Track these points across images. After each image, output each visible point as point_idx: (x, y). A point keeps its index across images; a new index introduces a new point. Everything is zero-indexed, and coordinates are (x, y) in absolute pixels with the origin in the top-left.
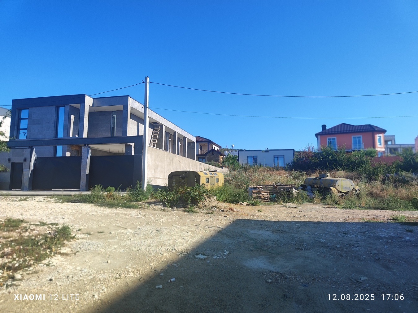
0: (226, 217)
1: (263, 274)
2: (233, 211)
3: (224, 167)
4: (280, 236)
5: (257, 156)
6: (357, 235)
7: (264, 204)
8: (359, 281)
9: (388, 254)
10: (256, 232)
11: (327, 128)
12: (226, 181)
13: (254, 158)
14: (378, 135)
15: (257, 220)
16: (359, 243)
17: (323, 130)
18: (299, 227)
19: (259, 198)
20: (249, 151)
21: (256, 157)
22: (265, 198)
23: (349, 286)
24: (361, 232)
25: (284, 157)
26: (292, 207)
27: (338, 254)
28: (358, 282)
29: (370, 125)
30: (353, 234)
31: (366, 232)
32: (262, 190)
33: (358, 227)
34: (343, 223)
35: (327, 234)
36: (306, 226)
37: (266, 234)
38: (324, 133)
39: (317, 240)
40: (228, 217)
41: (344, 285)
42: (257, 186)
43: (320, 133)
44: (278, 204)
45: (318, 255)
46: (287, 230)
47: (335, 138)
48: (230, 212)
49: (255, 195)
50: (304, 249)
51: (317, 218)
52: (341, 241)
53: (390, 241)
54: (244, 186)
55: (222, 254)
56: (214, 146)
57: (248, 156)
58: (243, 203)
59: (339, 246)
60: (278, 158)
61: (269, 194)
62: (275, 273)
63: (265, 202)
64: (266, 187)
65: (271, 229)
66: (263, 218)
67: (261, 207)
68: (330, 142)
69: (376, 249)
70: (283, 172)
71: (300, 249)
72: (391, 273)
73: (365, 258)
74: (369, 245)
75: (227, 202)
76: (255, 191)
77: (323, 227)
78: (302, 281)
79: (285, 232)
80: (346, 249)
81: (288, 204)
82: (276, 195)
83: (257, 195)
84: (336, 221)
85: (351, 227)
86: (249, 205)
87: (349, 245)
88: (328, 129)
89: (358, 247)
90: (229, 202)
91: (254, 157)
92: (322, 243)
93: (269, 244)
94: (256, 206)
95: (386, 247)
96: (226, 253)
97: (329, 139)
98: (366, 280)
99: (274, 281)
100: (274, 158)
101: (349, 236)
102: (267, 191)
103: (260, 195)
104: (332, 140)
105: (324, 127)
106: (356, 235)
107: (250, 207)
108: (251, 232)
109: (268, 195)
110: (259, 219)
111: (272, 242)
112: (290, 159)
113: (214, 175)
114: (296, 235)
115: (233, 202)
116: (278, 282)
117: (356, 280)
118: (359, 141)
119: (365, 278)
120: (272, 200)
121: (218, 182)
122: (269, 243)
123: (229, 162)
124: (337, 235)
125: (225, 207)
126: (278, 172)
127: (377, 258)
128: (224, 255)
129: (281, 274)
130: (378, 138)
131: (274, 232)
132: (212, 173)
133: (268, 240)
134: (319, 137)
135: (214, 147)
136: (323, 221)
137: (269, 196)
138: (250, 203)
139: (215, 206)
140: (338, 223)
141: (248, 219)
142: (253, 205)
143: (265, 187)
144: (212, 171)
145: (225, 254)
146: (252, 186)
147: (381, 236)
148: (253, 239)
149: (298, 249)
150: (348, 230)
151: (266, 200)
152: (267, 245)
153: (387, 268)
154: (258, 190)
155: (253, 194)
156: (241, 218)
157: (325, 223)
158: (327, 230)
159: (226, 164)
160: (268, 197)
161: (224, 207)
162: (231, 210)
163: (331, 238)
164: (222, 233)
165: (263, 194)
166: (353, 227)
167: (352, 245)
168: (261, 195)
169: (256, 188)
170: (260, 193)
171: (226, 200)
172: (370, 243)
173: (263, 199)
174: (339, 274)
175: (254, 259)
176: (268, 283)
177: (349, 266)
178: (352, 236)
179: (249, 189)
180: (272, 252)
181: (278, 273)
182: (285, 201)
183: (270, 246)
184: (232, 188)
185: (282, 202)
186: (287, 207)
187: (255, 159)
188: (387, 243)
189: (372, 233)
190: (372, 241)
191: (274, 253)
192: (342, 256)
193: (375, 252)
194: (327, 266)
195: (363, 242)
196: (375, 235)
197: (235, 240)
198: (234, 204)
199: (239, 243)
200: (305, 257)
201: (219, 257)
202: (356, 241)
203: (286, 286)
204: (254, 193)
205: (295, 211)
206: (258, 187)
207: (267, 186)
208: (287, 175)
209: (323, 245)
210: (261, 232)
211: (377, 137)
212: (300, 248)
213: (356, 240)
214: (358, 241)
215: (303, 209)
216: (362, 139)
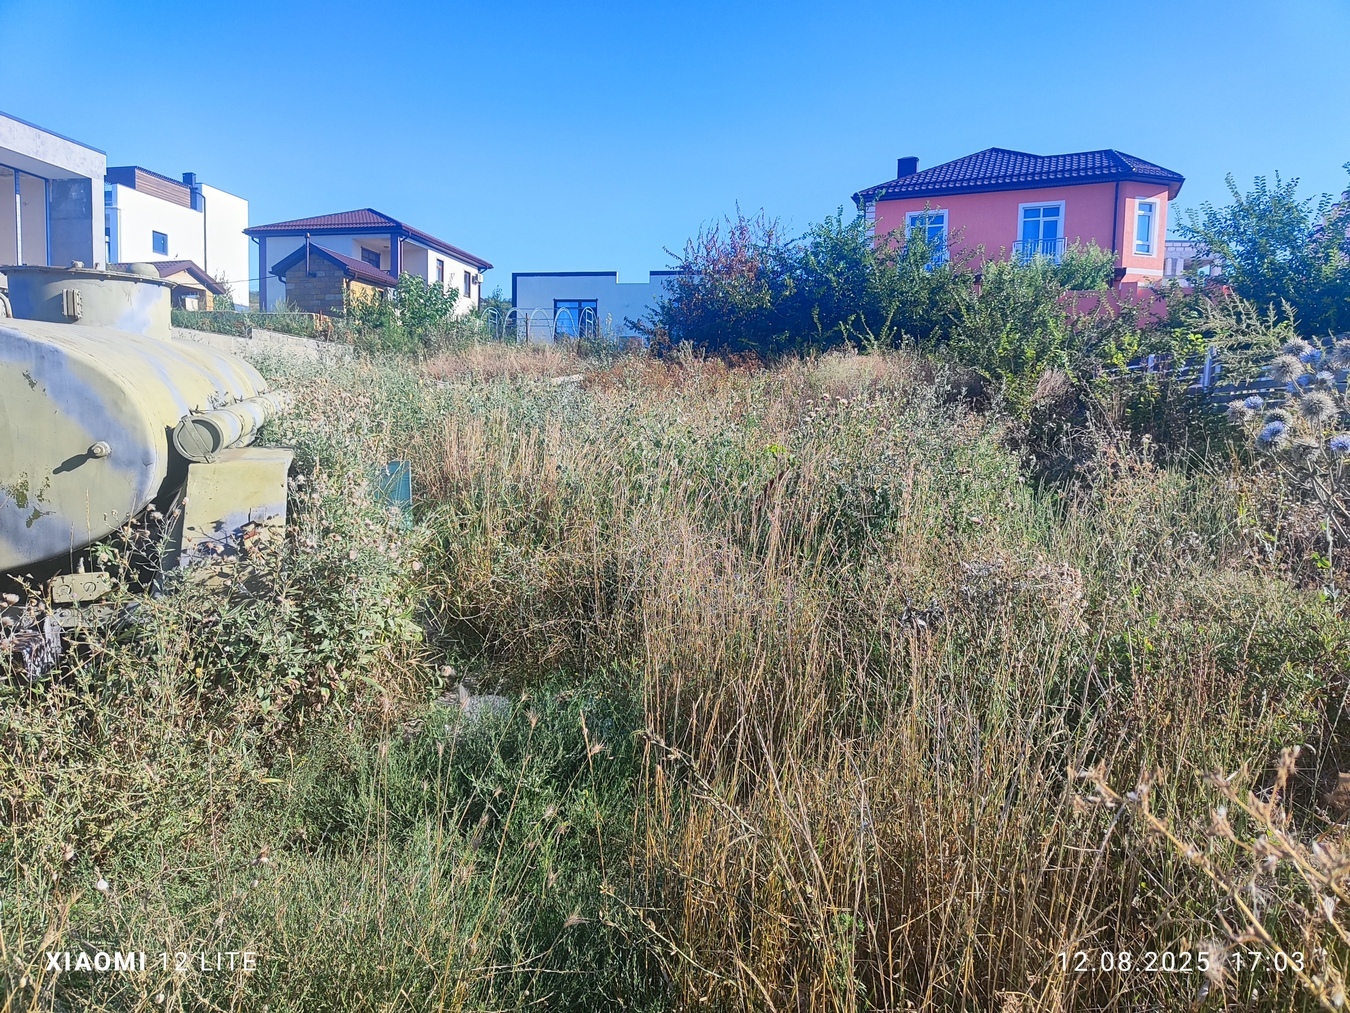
5: (596, 301)
11: (922, 168)
14: (1137, 201)
17: (899, 178)
21: (592, 306)
29: (1109, 154)
38: (905, 189)
43: (888, 186)
56: (433, 255)
57: (556, 301)
88: (926, 172)
91: (583, 306)
105: (907, 165)
118: (1051, 228)
130: (1139, 213)
134: (871, 207)
187: (584, 311)
211: (1133, 208)
216: (1061, 219)
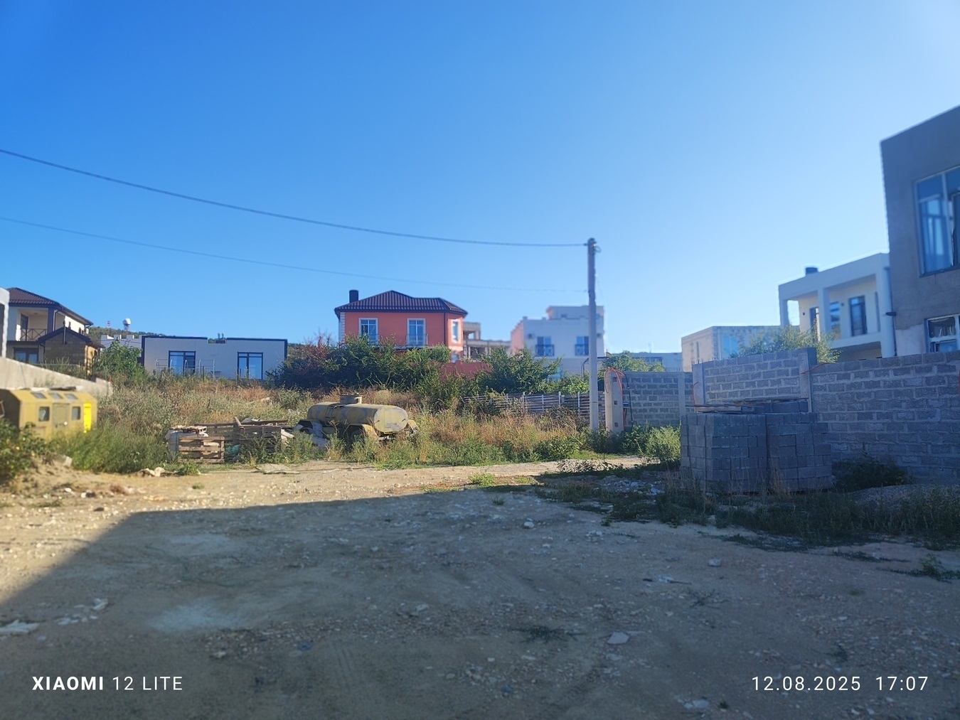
0: (100, 509)
1: (205, 641)
2: (124, 493)
3: (98, 379)
4: (248, 543)
5: (195, 352)
6: (412, 521)
7: (210, 470)
8: (414, 614)
9: (464, 551)
10: (187, 539)
11: (360, 298)
12: (104, 415)
13: (185, 357)
14: (452, 320)
15: (191, 511)
16: (415, 536)
17: (350, 302)
18: (293, 518)
19: (198, 455)
20: (174, 337)
21: (193, 354)
22: (212, 456)
23: (394, 629)
24: (418, 515)
25: (262, 357)
26: (278, 473)
27: (374, 566)
28: (411, 616)
29: (439, 300)
30: (403, 520)
31: (426, 512)
32: (206, 435)
33: (414, 503)
34: (385, 498)
35: (352, 526)
36: (308, 514)
37: (212, 543)
38: (354, 308)
39: (332, 542)
40: (106, 509)
41: (385, 628)
42: (193, 427)
43: (344, 306)
44: (246, 468)
45: (334, 574)
46: (266, 527)
47: (376, 320)
48: (112, 497)
49: (187, 448)
50: (303, 566)
51: (334, 493)
52: (381, 536)
53: (468, 525)
54: (157, 429)
55: (87, 610)
56: (67, 319)
57: (170, 352)
58: (151, 472)
59: (375, 549)
60: (248, 358)
61: (223, 445)
62: (236, 631)
63: (211, 466)
64: (216, 427)
65: (226, 529)
66: (205, 505)
67: (202, 478)
68: (365, 329)
69: (444, 545)
70: (260, 391)
71: (295, 567)
72: (468, 587)
73: (424, 566)
74: (433, 539)
75: (106, 471)
76: (187, 439)
77: (345, 511)
78: (298, 638)
79: (262, 531)
80: (391, 551)
81: (268, 467)
82: (240, 447)
83: (193, 448)
84: (371, 496)
85: (400, 505)
86: (169, 475)
87: (396, 543)
88: (363, 301)
89: (412, 545)
90: (112, 471)
91: (187, 354)
92: (343, 546)
93: (221, 566)
94: (188, 477)
95: (460, 538)
96: (101, 604)
97: (362, 321)
98: (426, 609)
99: (231, 651)
100: (239, 357)
101: (396, 524)
102: (218, 438)
103: (199, 449)
104: (368, 325)
105: (354, 294)
106: (409, 521)
107: (173, 479)
108: (175, 541)
109: (220, 447)
110: (195, 506)
111: (229, 560)
112: (276, 362)
113: (66, 400)
114: (287, 536)
115: (122, 471)
116: (243, 653)
117: (407, 613)
118: (420, 329)
119: (425, 606)
120: (230, 459)
121: (79, 417)
122: (222, 563)
123: (115, 365)
124: (373, 526)
125: (98, 485)
126: (246, 392)
127: (445, 562)
128: (94, 611)
129: (248, 631)
130: (454, 325)
131: (233, 534)
132: (61, 393)
133: (217, 557)
134: (343, 315)
135: (70, 323)
136: (345, 499)
137: (223, 450)
138: (173, 470)
139: (67, 485)
140: (376, 501)
141: (166, 509)
142: (181, 473)
143: (214, 429)
144: (61, 389)
145: (96, 608)
146: (179, 427)
147: (453, 518)
148: (177, 560)
149: (291, 566)
150: (394, 514)
151: (214, 461)
152: (216, 567)
153: (462, 578)
154: (195, 437)
155: (180, 446)
156: (145, 510)
157: (350, 502)
158: (354, 517)
159: (106, 370)
160: (219, 453)
161: (94, 486)
162: (117, 490)
163: (361, 534)
164: (86, 555)
165: (209, 446)
166: (404, 506)
167: (402, 544)
168: (202, 448)
169: (189, 431)
170: (199, 442)
171: (103, 466)
172: (434, 535)
173: (206, 457)
174: (375, 607)
175: (180, 607)
176: (217, 659)
177: (396, 586)
178: (402, 523)
179: (171, 435)
180: (228, 583)
181: (242, 631)
182: (260, 461)
183: (222, 569)
184: (121, 434)
185: (253, 463)
186: (265, 474)
187: (190, 360)
188: (463, 529)
189: (438, 514)
190: (437, 531)
191: (232, 586)
192: (382, 569)
193: (443, 551)
194: (352, 596)
195: (422, 535)
196: (443, 517)
197: (127, 567)
198: (126, 477)
199: (138, 573)
200: (306, 583)
201: (76, 621)
202: (409, 534)
203: (261, 659)
204: (183, 444)
205: (285, 480)
206: (196, 428)
207: (220, 425)
208: (268, 399)
209: (345, 551)
210: (199, 539)
211: (451, 323)
212: (295, 564)
213: (408, 532)
214: (413, 534)
215: (303, 476)
216: (424, 326)
